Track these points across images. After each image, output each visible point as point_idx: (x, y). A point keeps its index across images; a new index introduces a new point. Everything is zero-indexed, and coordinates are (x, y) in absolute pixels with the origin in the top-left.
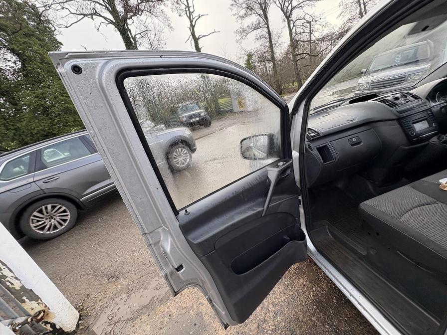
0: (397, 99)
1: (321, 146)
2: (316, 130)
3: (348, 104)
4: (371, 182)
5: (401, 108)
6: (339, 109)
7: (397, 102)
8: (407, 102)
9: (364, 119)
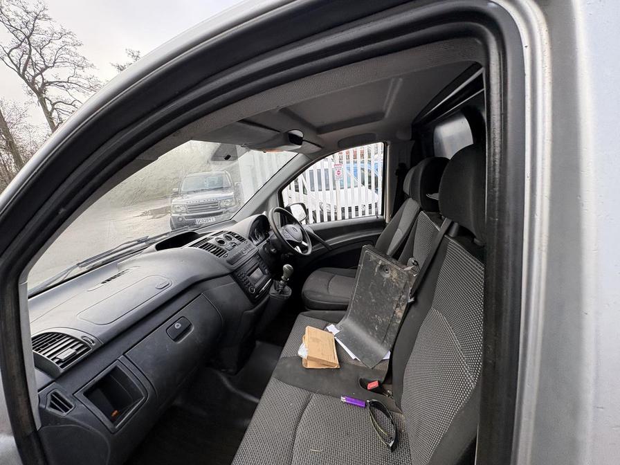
0: (221, 242)
1: (97, 379)
2: (78, 335)
3: (154, 251)
4: (223, 372)
5: (230, 255)
6: (140, 260)
7: (223, 247)
8: (234, 246)
9: (185, 279)
